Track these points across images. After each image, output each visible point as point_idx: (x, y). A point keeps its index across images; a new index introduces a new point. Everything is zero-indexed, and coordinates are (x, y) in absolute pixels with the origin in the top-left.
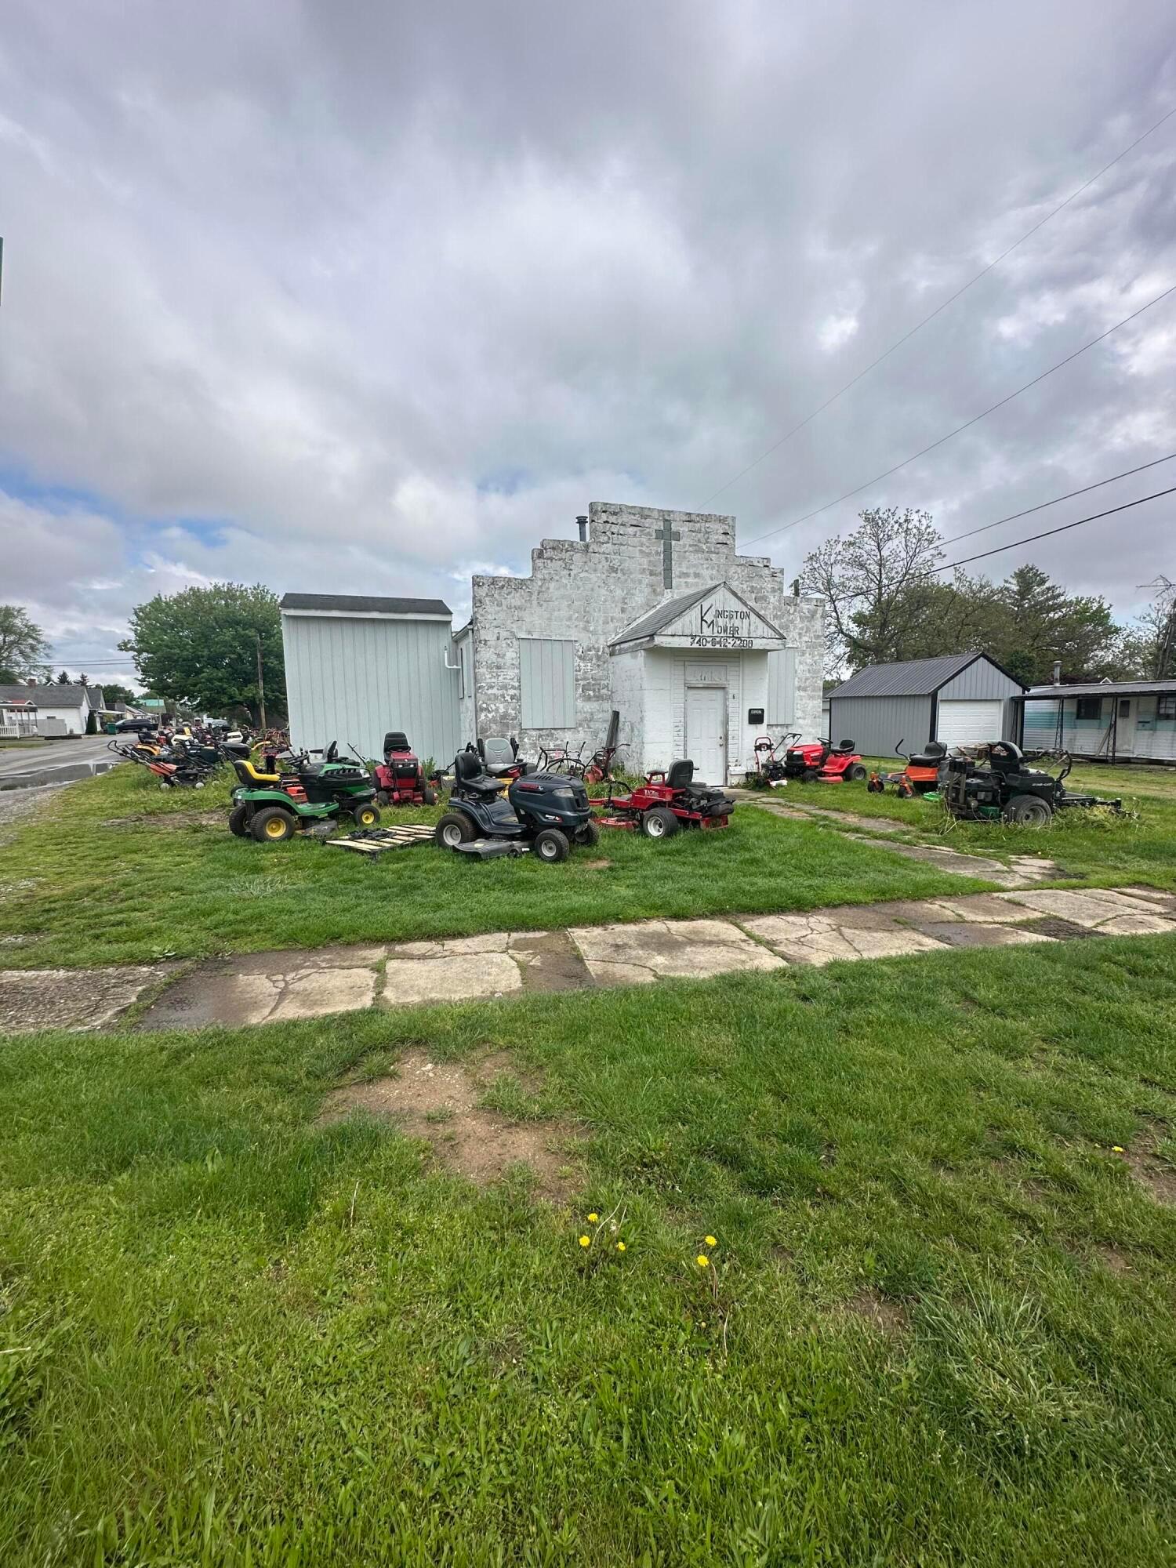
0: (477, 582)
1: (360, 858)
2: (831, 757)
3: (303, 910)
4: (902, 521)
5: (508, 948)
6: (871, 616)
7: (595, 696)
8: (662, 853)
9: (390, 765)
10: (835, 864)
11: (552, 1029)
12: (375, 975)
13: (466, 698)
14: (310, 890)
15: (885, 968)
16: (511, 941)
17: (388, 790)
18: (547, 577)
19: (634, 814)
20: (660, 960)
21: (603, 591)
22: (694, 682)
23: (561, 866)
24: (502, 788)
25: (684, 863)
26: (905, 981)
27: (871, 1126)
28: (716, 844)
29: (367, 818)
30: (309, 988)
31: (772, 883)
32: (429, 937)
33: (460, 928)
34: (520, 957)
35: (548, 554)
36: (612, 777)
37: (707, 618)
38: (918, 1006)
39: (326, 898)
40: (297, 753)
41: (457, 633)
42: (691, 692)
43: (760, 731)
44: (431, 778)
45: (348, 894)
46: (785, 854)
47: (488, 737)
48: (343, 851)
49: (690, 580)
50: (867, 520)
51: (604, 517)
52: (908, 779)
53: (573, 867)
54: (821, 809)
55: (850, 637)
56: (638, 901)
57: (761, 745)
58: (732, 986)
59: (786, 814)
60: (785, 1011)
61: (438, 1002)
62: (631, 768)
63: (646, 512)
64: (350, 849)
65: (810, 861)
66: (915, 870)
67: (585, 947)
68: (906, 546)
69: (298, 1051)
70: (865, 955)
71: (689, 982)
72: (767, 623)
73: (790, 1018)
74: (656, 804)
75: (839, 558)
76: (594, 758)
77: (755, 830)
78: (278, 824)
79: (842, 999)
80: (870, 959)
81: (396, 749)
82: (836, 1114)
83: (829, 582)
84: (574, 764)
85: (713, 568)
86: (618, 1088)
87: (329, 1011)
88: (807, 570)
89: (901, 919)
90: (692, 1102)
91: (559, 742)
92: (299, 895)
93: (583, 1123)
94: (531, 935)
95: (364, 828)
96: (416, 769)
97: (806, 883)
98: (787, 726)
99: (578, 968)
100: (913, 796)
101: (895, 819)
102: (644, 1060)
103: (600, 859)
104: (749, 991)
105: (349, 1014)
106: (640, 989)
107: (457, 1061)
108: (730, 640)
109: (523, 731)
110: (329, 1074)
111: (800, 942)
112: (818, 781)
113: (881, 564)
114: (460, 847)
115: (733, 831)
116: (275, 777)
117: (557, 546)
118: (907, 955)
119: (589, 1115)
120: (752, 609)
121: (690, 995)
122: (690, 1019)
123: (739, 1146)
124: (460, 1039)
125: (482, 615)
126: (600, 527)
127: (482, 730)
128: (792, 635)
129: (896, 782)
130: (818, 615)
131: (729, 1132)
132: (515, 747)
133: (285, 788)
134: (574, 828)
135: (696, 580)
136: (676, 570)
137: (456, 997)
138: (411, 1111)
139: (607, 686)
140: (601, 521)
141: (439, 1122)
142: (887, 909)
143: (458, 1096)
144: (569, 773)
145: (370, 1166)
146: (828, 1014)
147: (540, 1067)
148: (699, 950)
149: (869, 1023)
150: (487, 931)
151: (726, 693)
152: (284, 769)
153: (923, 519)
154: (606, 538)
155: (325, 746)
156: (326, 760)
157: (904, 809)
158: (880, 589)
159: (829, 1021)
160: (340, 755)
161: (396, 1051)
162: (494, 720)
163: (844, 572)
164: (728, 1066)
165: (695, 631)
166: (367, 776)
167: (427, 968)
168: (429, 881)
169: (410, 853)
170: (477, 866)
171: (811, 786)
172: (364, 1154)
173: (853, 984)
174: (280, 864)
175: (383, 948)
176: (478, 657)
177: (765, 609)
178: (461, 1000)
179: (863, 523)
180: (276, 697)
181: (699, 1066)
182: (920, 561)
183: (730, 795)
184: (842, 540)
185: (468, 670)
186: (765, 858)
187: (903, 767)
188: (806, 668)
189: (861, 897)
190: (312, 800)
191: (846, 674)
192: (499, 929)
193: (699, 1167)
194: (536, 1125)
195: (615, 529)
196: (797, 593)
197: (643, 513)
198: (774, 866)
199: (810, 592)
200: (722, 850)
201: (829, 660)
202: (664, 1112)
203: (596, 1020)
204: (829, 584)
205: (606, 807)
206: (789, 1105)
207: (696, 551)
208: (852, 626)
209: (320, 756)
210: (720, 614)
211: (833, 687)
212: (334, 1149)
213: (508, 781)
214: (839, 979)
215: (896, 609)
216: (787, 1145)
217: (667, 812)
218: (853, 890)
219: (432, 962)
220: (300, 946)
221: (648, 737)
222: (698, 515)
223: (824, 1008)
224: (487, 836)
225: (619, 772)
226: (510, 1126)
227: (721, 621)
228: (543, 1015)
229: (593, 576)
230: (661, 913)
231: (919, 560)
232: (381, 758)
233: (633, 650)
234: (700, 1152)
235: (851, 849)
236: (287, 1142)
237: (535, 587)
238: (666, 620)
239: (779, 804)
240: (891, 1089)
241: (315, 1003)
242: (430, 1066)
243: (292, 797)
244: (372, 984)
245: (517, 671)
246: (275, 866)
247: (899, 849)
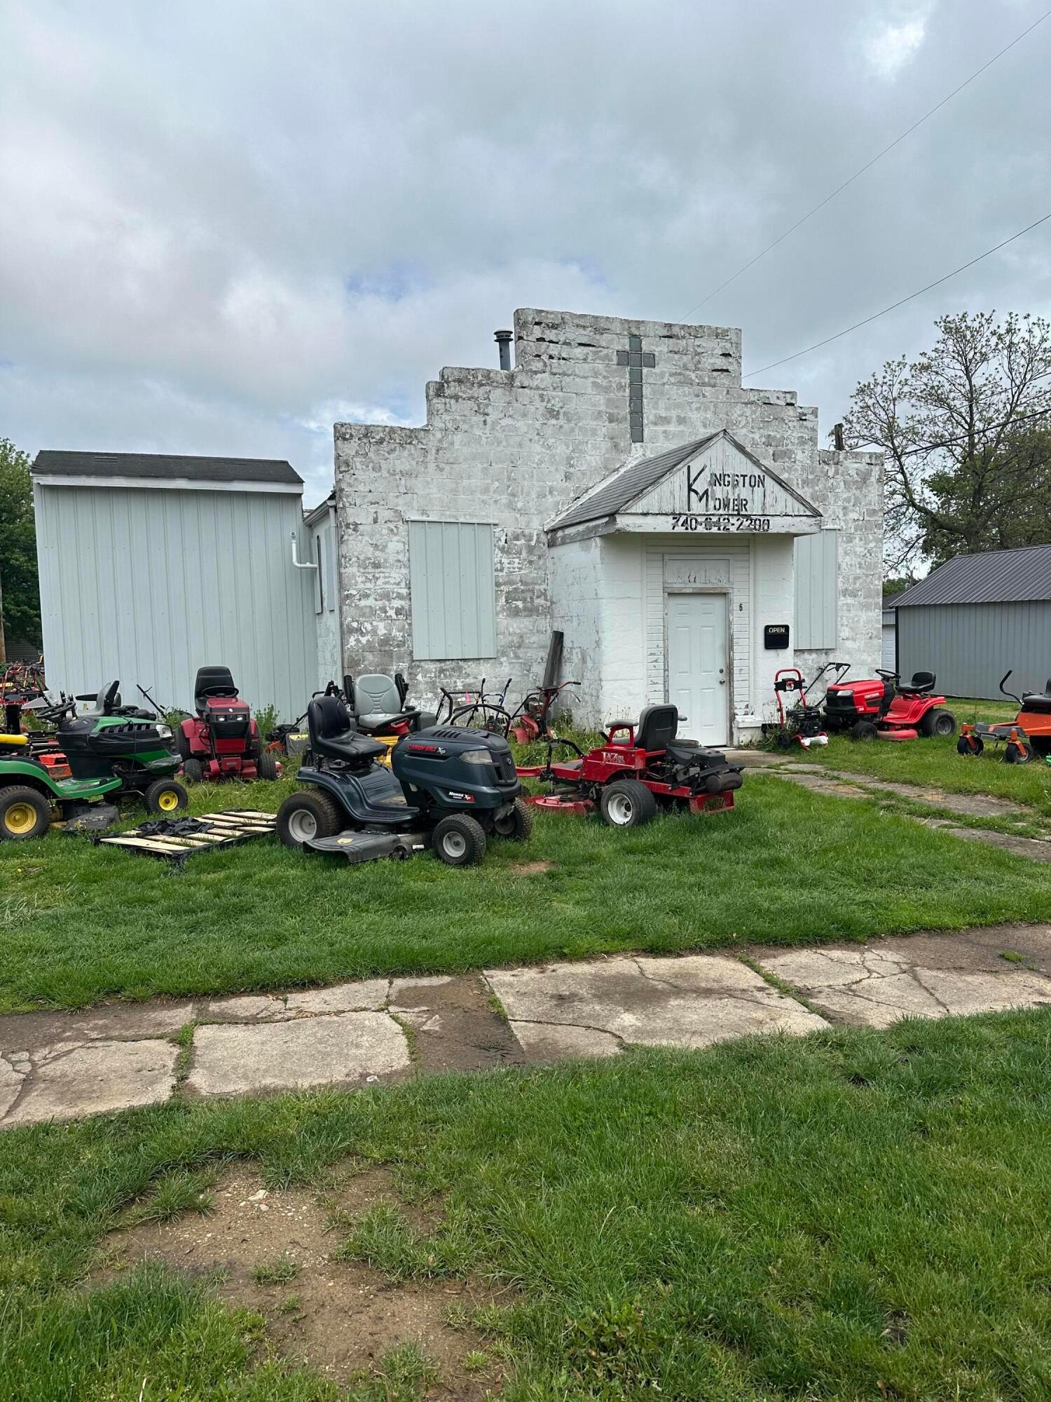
0: (342, 433)
1: (154, 864)
2: (898, 699)
3: (63, 949)
4: (1002, 331)
5: (388, 1004)
6: (958, 478)
7: (525, 609)
8: (630, 851)
9: (205, 717)
10: (905, 868)
11: (456, 1131)
12: (176, 1051)
13: (327, 613)
14: (74, 916)
15: (985, 1031)
16: (393, 993)
17: (202, 757)
18: (449, 425)
19: (586, 789)
20: (628, 1020)
21: (537, 448)
22: (677, 585)
23: (473, 871)
24: (382, 752)
25: (665, 867)
26: (1017, 1051)
27: (961, 1282)
28: (716, 836)
29: (167, 802)
30: (71, 1072)
31: (804, 897)
32: (263, 988)
33: (313, 973)
34: (409, 1016)
35: (452, 389)
36: (553, 733)
37: (700, 486)
38: (1036, 1090)
39: (100, 929)
40: (56, 700)
41: (312, 512)
42: (674, 602)
43: (784, 660)
44: (271, 738)
45: (132, 923)
46: (825, 851)
47: (360, 673)
48: (127, 855)
49: (672, 428)
50: (948, 330)
51: (537, 333)
52: (1020, 733)
53: (491, 873)
54: (883, 781)
55: (927, 512)
56: (593, 925)
57: (784, 681)
58: (742, 1061)
59: (827, 788)
60: (826, 1100)
61: (275, 1091)
62: (583, 719)
63: (603, 324)
64: (139, 850)
65: (865, 862)
66: (1031, 876)
67: (510, 1000)
68: (1011, 370)
69: (51, 1173)
70: (955, 1011)
71: (675, 1055)
72: (792, 493)
73: (833, 1109)
74: (620, 774)
75: (906, 389)
76: (526, 704)
77: (777, 814)
78: (24, 813)
79: (916, 1080)
80: (962, 1017)
81: (214, 693)
82: (906, 1264)
83: (890, 426)
84: (493, 713)
85: (706, 410)
86: (561, 1224)
87: (102, 1108)
88: (856, 408)
89: (1009, 954)
90: (678, 1246)
91: (470, 680)
92: (56, 925)
93: (505, 1281)
94: (425, 982)
95: (163, 818)
96: (246, 724)
97: (860, 898)
98: (827, 651)
99: (497, 1032)
100: (1030, 759)
101: (1001, 797)
102: (602, 1179)
103: (533, 859)
104: (769, 1069)
105: (133, 1112)
106: (596, 1066)
107: (305, 1185)
108: (733, 520)
109: (414, 664)
110: (102, 1209)
111: (850, 990)
112: (877, 737)
113: (972, 397)
114: (316, 845)
115: (742, 817)
116: (21, 738)
117: (465, 378)
118: (1020, 1010)
119: (515, 1269)
120: (768, 472)
121: (675, 1076)
122: (675, 1114)
123: (753, 1316)
124: (310, 1150)
125: (350, 485)
126: (532, 348)
127: (351, 663)
128: (832, 513)
129: (1002, 738)
130: (873, 479)
131: (739, 1294)
132: (403, 688)
133: (36, 756)
134: (493, 811)
135: (681, 428)
136: (649, 414)
137: (305, 1083)
138: (231, 1265)
139: (543, 594)
140: (532, 338)
141: (276, 1283)
142: (990, 938)
143: (306, 1242)
144: (486, 727)
145: (164, 1353)
146: (894, 1104)
147: (438, 1193)
148: (689, 1003)
149: (959, 1118)
150: (355, 977)
151: (729, 603)
152: (33, 724)
153: (1036, 330)
154: (540, 365)
155: (101, 689)
156: (101, 711)
157: (1015, 781)
158: (971, 436)
159: (895, 1115)
160: (125, 703)
161: (209, 1170)
162: (370, 647)
163: (914, 412)
164: (736, 1188)
165: (680, 506)
166: (168, 735)
167: (259, 1038)
168: (265, 899)
169: (234, 856)
170: (341, 874)
171: (867, 745)
172: (154, 1334)
173: (934, 1056)
174: (26, 876)
175: (190, 1008)
176: (344, 550)
177: (790, 470)
178: (312, 1088)
179: (941, 336)
180: (24, 613)
181: (689, 1189)
182: (1033, 393)
183: (735, 760)
184: (910, 361)
185: (330, 570)
186: (794, 858)
187: (1014, 715)
188: (856, 561)
189: (947, 920)
190: (79, 774)
191: (921, 569)
192: (375, 974)
193: (689, 1349)
194: (430, 1285)
195: (554, 350)
196: (839, 446)
197: (598, 326)
198: (808, 870)
199: (861, 442)
200: (725, 846)
201: (893, 547)
202: (633, 1263)
203: (527, 1117)
204: (891, 430)
205: (543, 780)
206: (833, 1249)
207: (680, 383)
208: (928, 494)
209: (92, 704)
210: (717, 480)
211: (902, 590)
212: (106, 1326)
213: (391, 741)
214: (912, 1049)
215: (997, 468)
216: (829, 1314)
217: (638, 787)
218: (935, 907)
219: (267, 1029)
220: (57, 1006)
221: (608, 671)
222: (683, 327)
223: (887, 1095)
224: (358, 826)
225: (564, 725)
226: (389, 1287)
227: (719, 492)
228: (443, 1110)
229: (521, 425)
230: (629, 944)
231: (1031, 390)
232: (188, 704)
233: (584, 538)
234: (690, 1327)
235: (931, 843)
236: (32, 1317)
237: (432, 442)
238: (635, 491)
239: (815, 773)
240: (997, 1224)
241: (79, 1096)
242: (261, 1194)
243: (47, 770)
244: (171, 1064)
245: (404, 571)
246: (18, 879)
247: (1007, 843)
